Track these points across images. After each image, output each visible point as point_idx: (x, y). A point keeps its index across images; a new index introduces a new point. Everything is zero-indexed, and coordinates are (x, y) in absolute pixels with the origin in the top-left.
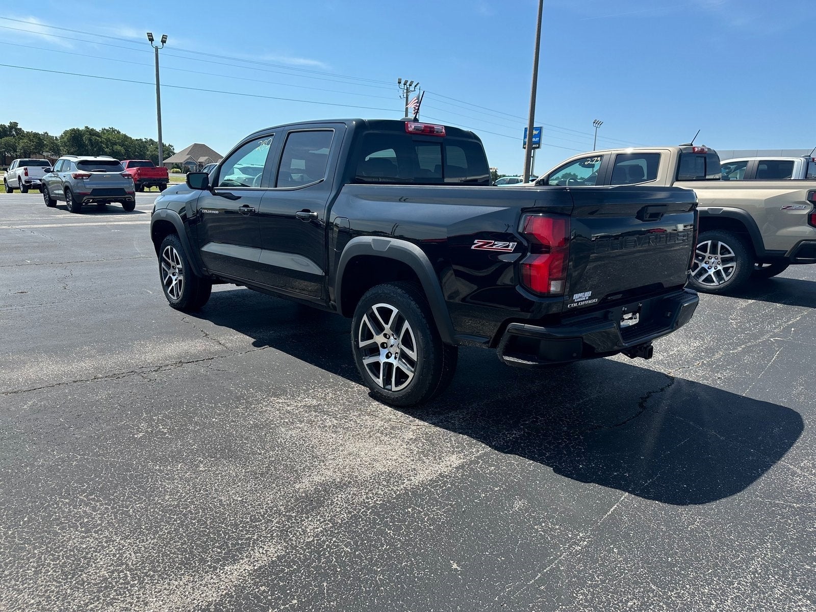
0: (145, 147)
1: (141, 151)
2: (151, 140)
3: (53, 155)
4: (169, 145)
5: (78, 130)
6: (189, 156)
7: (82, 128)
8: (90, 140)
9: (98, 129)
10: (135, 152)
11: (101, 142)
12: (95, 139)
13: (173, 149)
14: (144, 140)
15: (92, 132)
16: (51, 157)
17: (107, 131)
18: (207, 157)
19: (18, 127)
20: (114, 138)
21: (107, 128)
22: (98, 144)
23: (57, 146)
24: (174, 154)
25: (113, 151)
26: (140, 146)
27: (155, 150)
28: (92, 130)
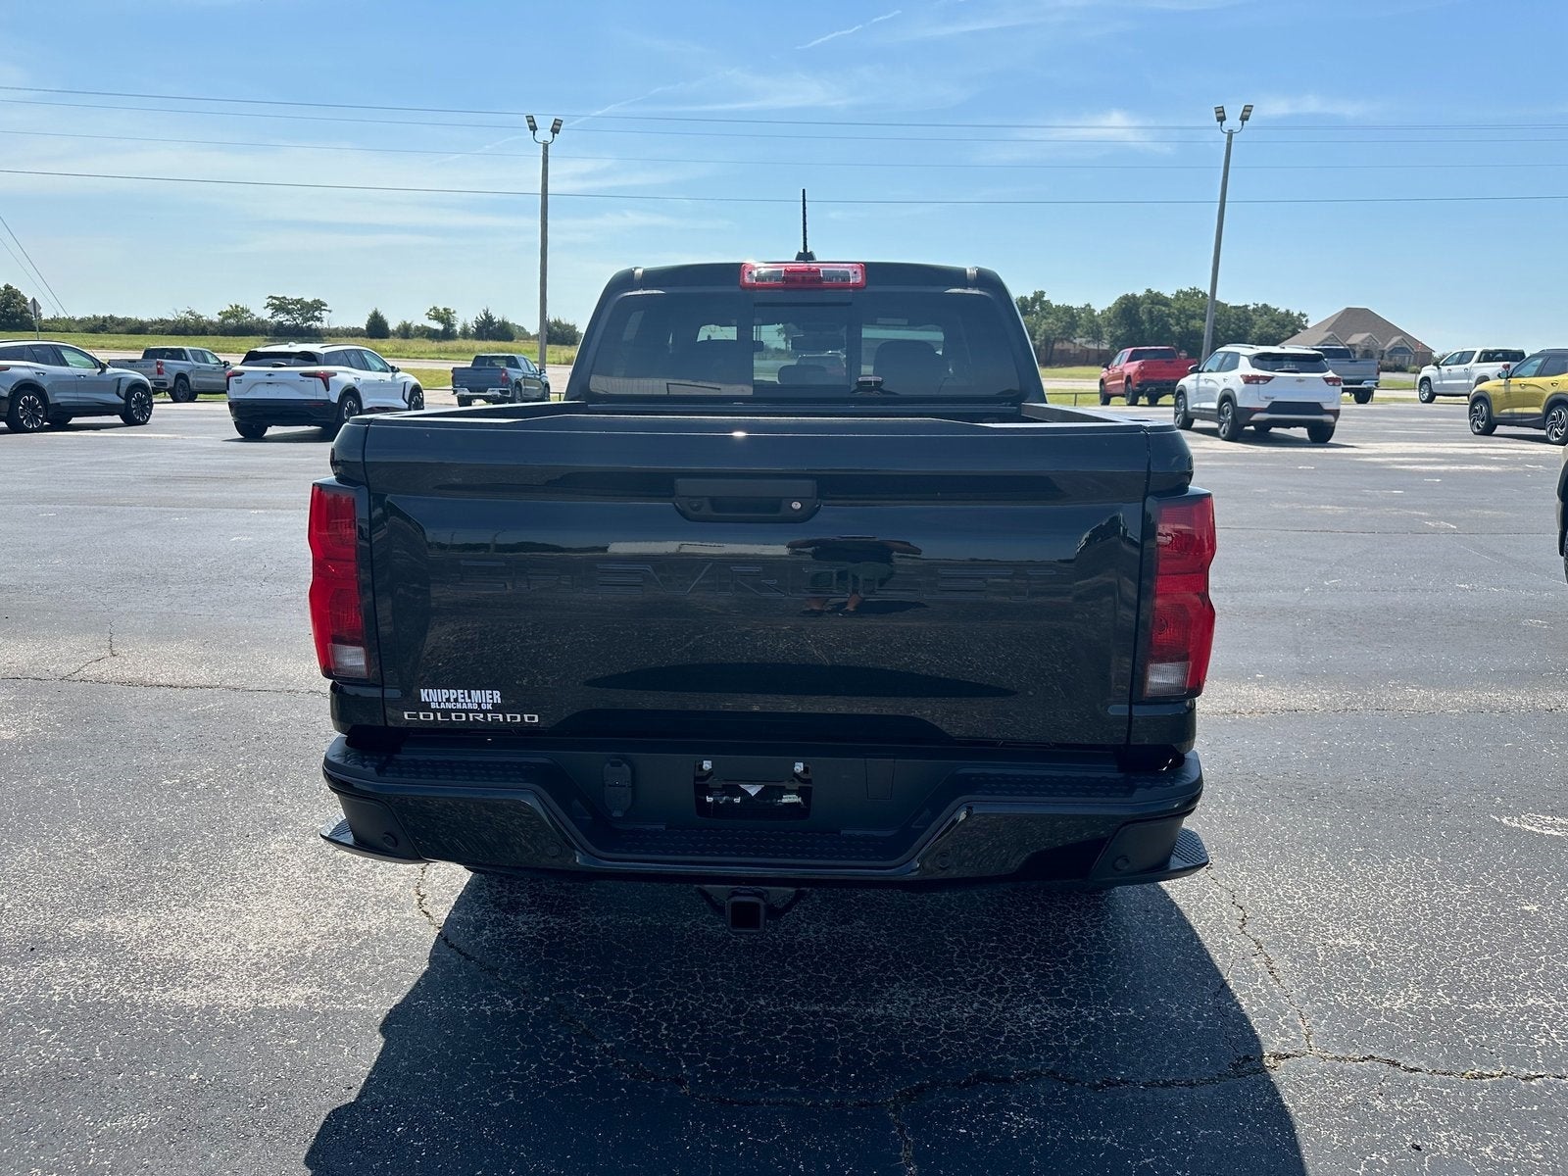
0: (1248, 319)
1: (1240, 327)
2: (1265, 306)
3: (1089, 342)
4: (1301, 314)
5: (1134, 296)
6: (1330, 333)
7: (1140, 293)
8: (1150, 312)
9: (1169, 293)
10: (1227, 330)
11: (1169, 315)
12: (1160, 311)
13: (1307, 321)
14: (1251, 307)
15: (1155, 299)
16: (1087, 346)
17: (1186, 294)
18: (1368, 334)
19: (1045, 299)
20: (1193, 306)
21: (1185, 290)
22: (1161, 320)
23: (1098, 326)
24: (1305, 328)
25: (1188, 329)
26: (1239, 319)
27: (1267, 326)
28: (1158, 295)
